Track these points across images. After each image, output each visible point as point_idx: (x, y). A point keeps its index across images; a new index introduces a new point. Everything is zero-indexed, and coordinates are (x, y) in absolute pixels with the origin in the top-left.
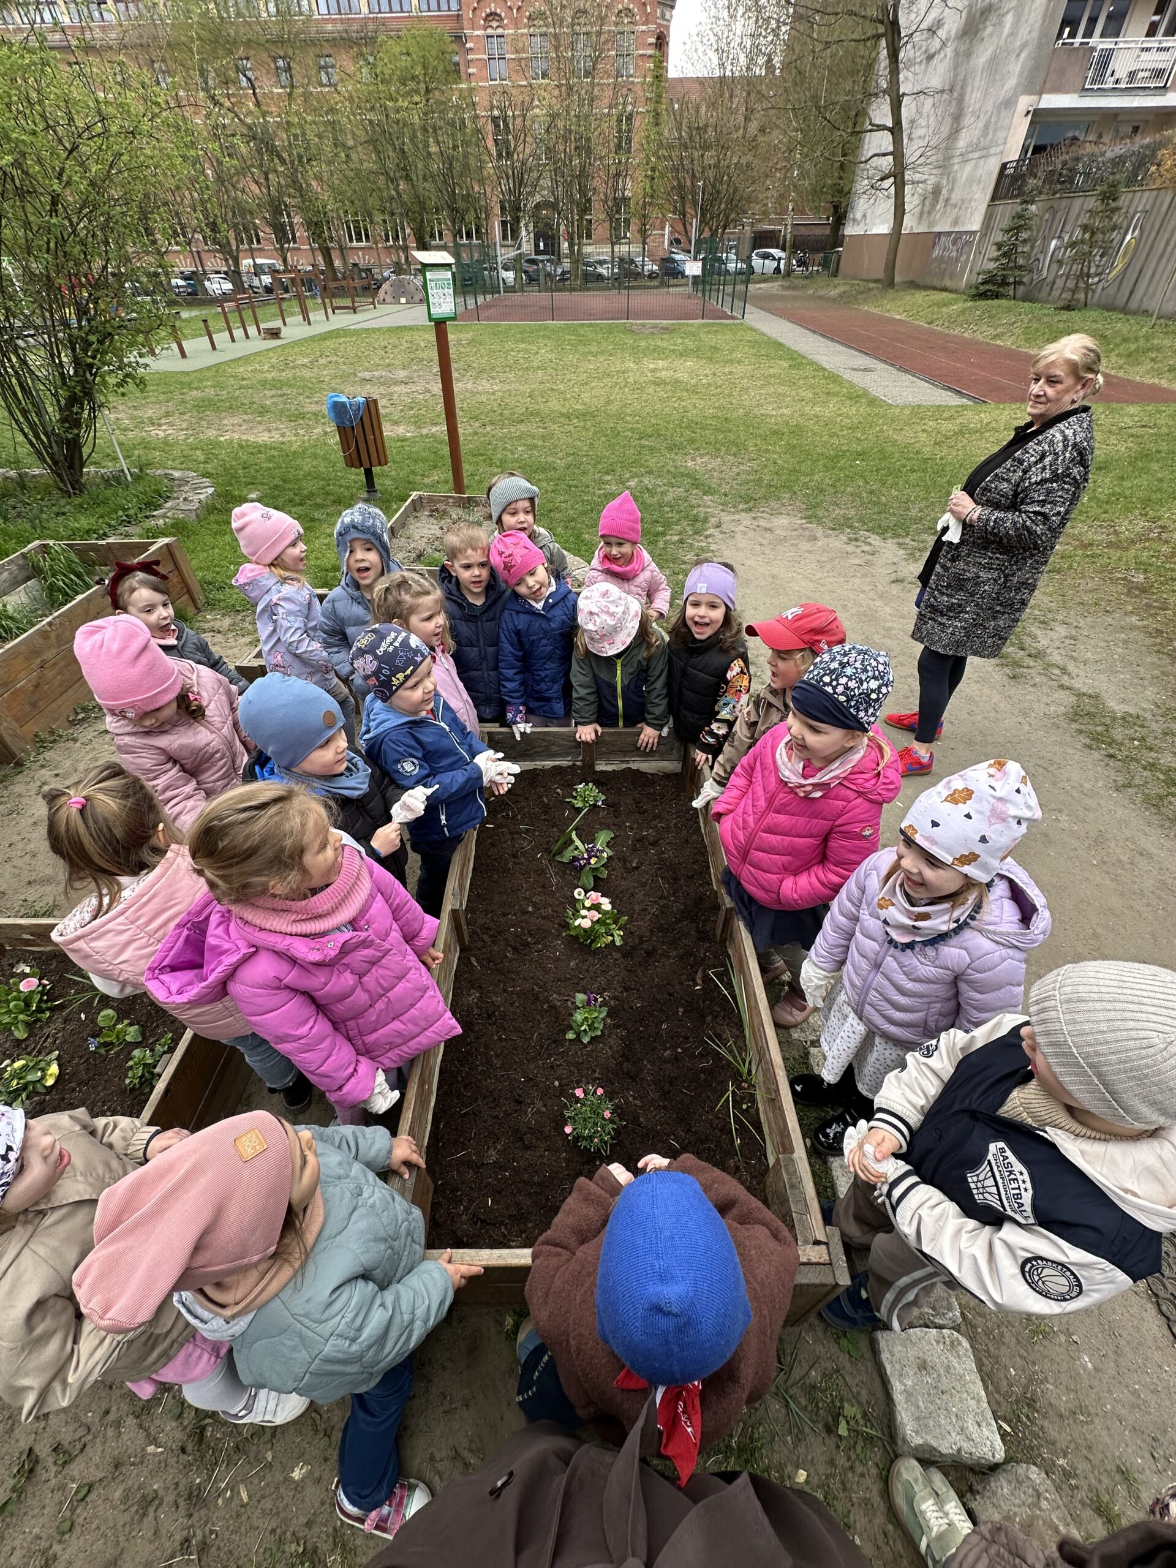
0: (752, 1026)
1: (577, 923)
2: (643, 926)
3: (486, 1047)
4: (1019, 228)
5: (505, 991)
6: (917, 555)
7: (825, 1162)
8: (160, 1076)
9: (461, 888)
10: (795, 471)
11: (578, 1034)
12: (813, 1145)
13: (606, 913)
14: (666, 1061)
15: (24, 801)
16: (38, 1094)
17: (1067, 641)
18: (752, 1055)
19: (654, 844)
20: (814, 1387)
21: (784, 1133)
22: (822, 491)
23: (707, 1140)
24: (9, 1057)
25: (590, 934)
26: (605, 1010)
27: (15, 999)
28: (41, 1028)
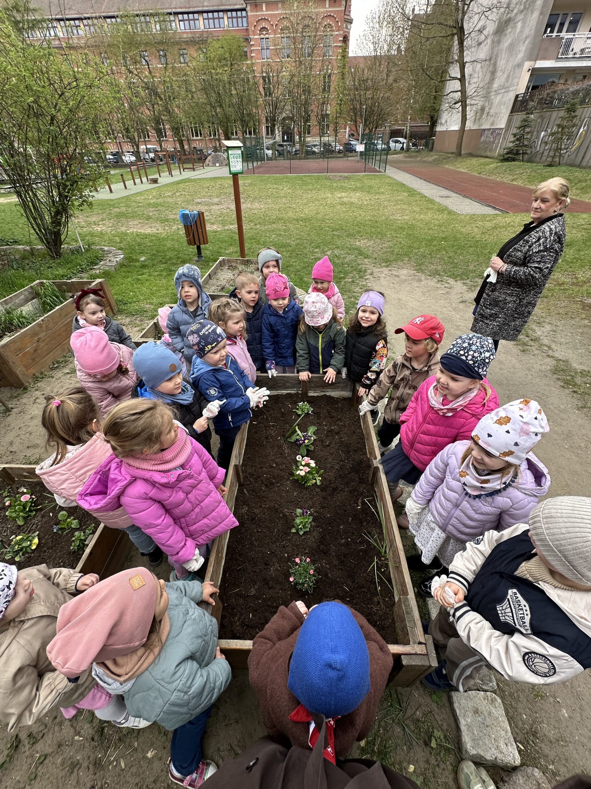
0: (387, 528)
1: (297, 473)
2: (331, 475)
3: (251, 535)
4: (525, 127)
5: (261, 507)
6: (473, 289)
7: (425, 601)
8: (87, 545)
9: (240, 454)
10: (410, 247)
11: (297, 530)
12: (418, 591)
13: (312, 468)
14: (342, 545)
15: (27, 406)
16: (28, 553)
17: (551, 333)
18: (387, 543)
19: (337, 433)
20: (418, 720)
21: (403, 584)
22: (424, 257)
23: (363, 587)
24: (14, 534)
25: (304, 478)
26: (311, 517)
27: (19, 505)
28: (31, 520)
